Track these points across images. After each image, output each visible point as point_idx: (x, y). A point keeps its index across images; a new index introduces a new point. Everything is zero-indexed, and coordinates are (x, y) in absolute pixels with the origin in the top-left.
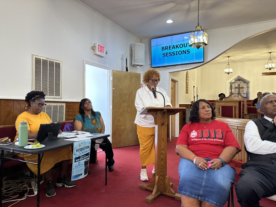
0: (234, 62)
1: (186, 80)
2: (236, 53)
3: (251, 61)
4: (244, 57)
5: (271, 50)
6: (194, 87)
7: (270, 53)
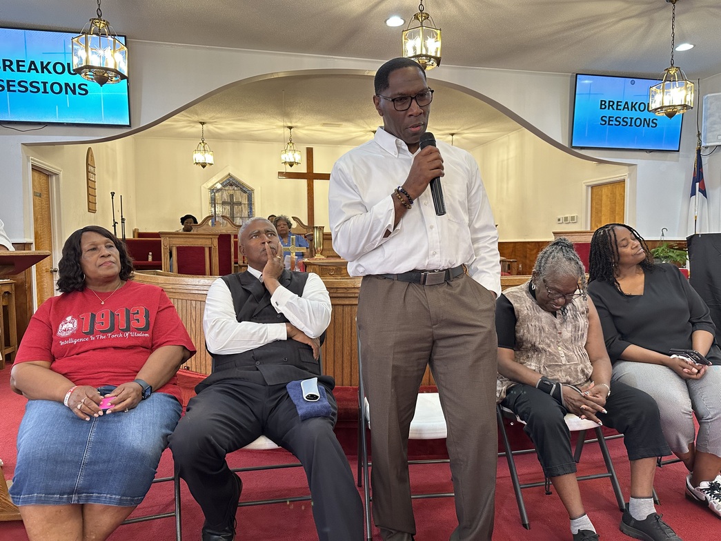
0: (218, 137)
1: (88, 172)
2: (219, 115)
3: (253, 140)
4: (240, 130)
5: (291, 122)
6: (113, 196)
7: (290, 128)
